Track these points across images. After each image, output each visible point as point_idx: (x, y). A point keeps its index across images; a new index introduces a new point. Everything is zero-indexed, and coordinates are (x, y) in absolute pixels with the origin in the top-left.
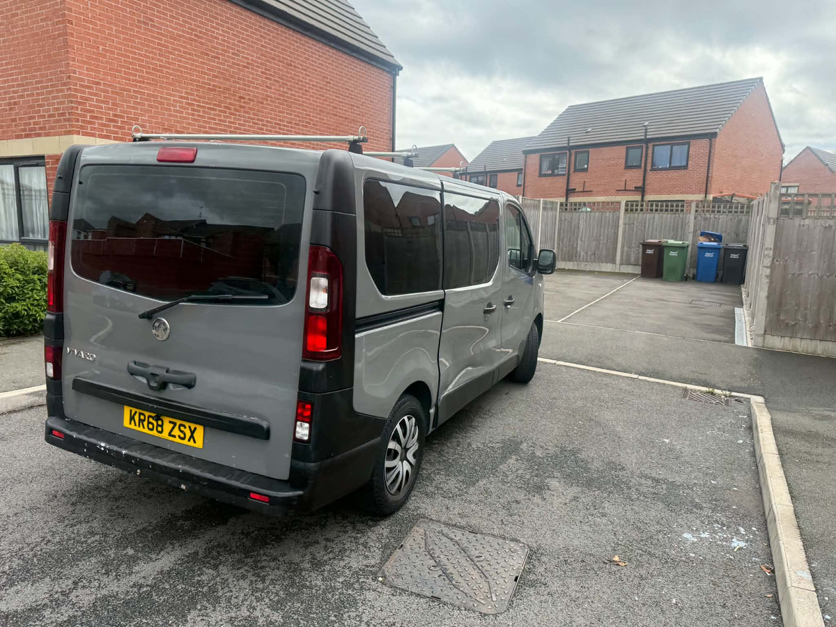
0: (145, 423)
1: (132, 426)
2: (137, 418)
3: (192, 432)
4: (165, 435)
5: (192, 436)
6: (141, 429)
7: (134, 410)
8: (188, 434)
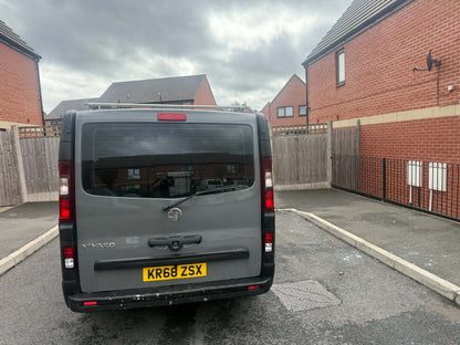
0: (162, 275)
1: (151, 279)
2: (154, 273)
3: (199, 269)
4: (179, 276)
5: (199, 271)
6: (159, 279)
7: (151, 269)
8: (196, 270)
